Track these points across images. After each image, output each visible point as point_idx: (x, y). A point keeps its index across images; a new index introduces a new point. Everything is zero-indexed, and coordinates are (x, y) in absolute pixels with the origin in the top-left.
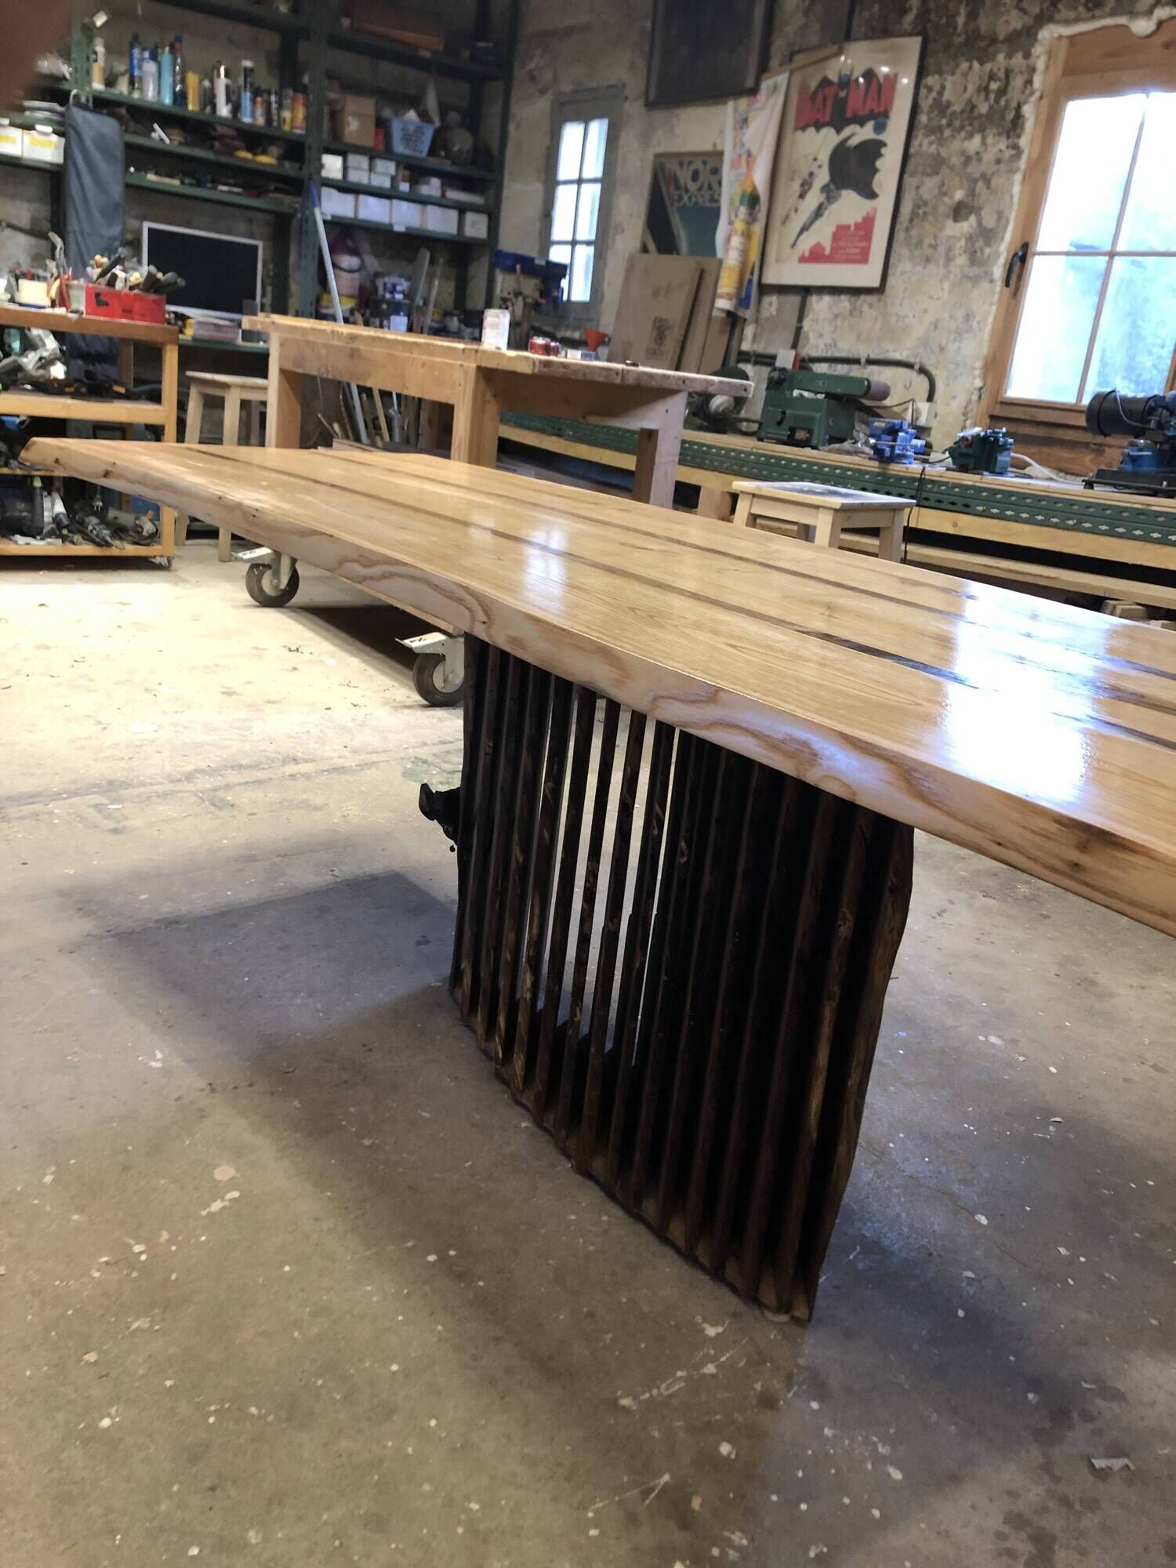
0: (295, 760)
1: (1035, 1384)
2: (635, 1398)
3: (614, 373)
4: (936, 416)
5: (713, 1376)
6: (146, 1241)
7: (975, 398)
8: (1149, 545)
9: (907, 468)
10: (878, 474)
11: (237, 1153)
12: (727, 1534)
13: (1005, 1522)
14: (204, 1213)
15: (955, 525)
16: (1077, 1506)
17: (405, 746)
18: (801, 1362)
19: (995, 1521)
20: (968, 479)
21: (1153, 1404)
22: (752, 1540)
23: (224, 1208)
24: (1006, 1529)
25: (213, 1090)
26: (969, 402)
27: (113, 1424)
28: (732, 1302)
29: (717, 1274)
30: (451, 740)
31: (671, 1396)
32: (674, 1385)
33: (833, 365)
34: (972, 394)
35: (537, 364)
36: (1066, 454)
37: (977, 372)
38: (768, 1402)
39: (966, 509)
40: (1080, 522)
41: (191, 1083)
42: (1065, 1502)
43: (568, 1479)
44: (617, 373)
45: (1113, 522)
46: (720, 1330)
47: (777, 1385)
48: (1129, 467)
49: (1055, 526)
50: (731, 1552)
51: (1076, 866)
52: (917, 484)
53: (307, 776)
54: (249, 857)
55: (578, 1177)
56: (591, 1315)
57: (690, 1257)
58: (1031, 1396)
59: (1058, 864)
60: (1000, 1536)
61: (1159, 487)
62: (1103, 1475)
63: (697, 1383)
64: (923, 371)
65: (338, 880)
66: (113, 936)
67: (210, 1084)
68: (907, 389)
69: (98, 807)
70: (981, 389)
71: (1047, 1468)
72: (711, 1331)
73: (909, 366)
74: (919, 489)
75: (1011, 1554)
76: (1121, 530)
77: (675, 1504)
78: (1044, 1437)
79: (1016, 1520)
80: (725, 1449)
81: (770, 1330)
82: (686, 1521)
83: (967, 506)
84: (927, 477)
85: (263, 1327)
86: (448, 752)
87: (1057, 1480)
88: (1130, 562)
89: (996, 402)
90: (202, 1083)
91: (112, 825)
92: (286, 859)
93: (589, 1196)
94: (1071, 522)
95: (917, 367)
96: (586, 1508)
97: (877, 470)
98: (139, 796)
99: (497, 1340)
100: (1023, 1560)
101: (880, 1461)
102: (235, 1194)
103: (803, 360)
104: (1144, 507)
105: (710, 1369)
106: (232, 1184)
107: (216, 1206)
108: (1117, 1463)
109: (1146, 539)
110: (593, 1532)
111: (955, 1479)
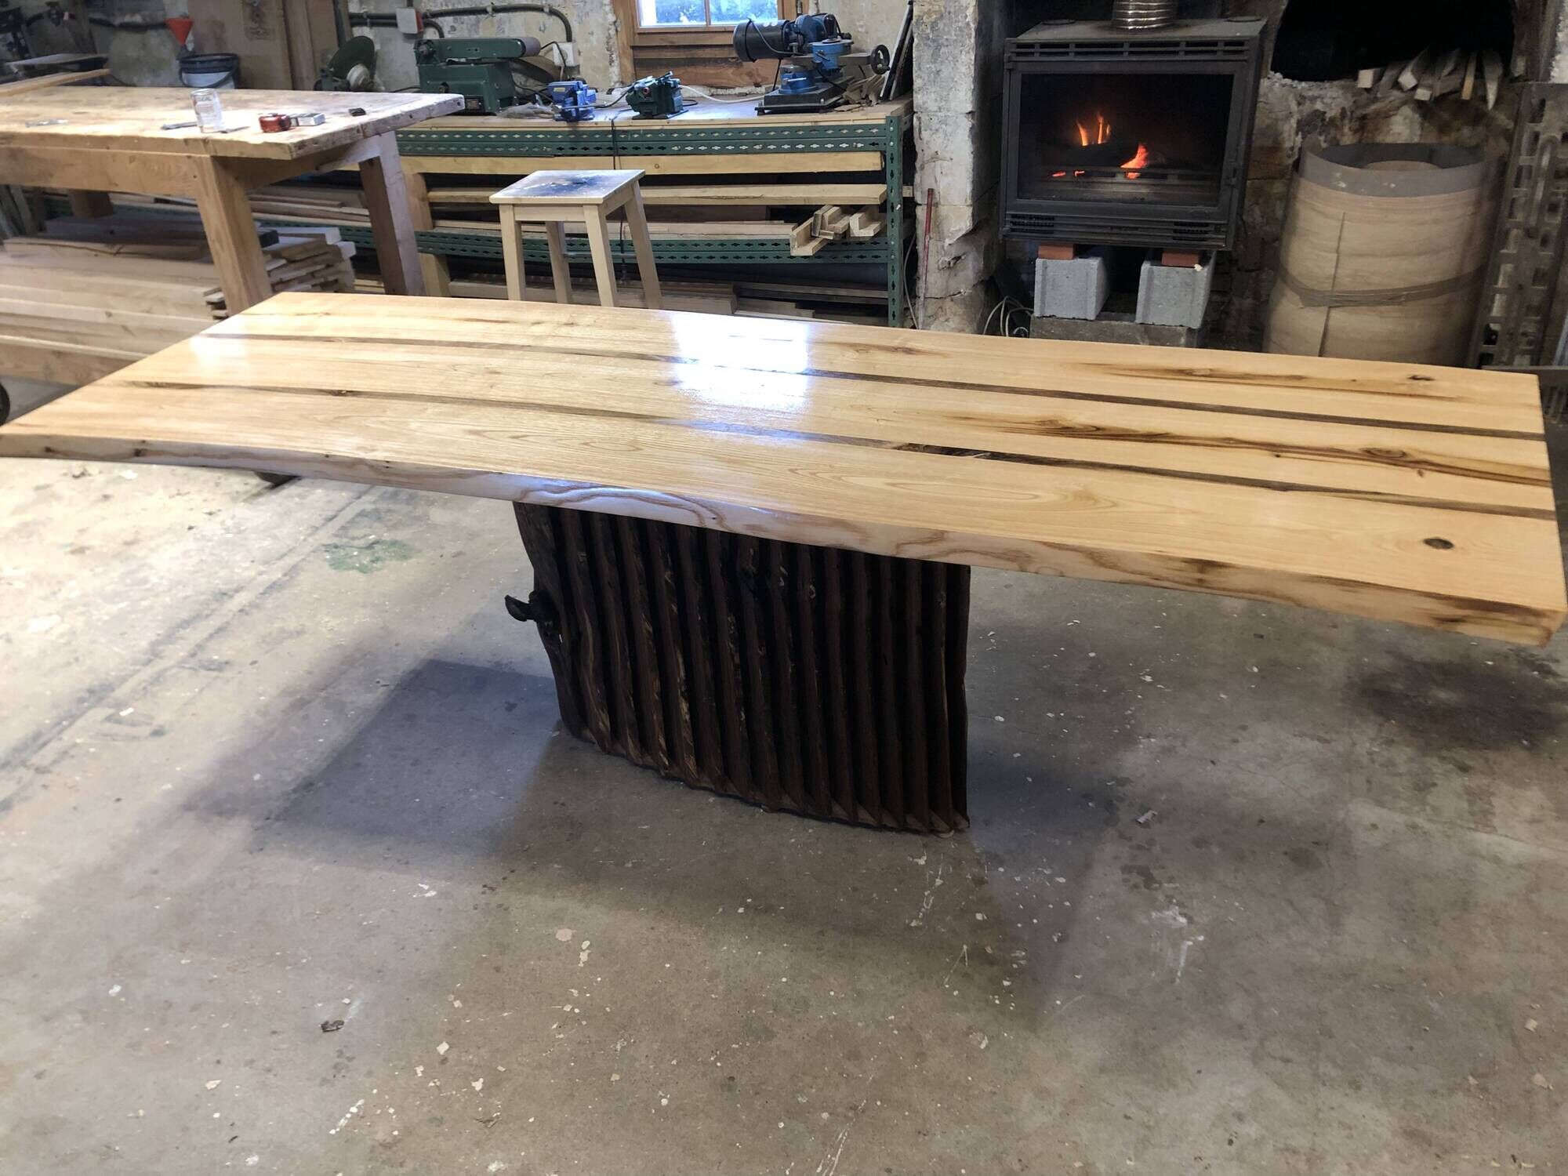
0: (224, 595)
1: (1088, 797)
2: (917, 918)
3: (355, 132)
4: (579, 53)
5: (942, 884)
6: (568, 1002)
7: (612, 32)
8: (826, 155)
9: (596, 123)
10: (570, 133)
11: (557, 918)
12: (1013, 955)
13: (1123, 873)
14: (581, 965)
15: (657, 166)
16: (1146, 846)
17: (302, 538)
18: (977, 851)
19: (1118, 876)
20: (656, 124)
21: (1143, 775)
22: (1026, 951)
23: (589, 955)
24: (1126, 876)
25: (492, 889)
26: (609, 37)
27: (669, 1100)
28: (918, 839)
29: (903, 828)
30: (333, 514)
31: (932, 906)
32: (929, 902)
33: (458, 17)
34: (609, 29)
35: (293, 149)
36: (710, 70)
37: (608, 8)
38: (980, 882)
39: (663, 151)
40: (765, 146)
41: (469, 893)
42: (1140, 847)
43: (922, 977)
44: (358, 131)
45: (795, 141)
46: (925, 858)
47: (976, 870)
48: (789, 91)
49: (746, 152)
50: (1022, 962)
51: (1201, 581)
52: (610, 136)
53: (254, 605)
54: (299, 703)
55: (775, 815)
56: (855, 889)
57: (882, 828)
58: (1090, 804)
59: (1190, 581)
60: (1125, 881)
61: (818, 104)
62: (1146, 825)
63: (938, 893)
64: (553, 12)
65: (392, 687)
66: (277, 819)
67: (485, 886)
68: (543, 32)
69: (109, 719)
70: (615, 22)
71: (1122, 836)
72: (922, 862)
73: (540, 9)
74: (614, 140)
75: (1136, 886)
76: (800, 146)
77: (978, 955)
78: (1111, 820)
79: (1127, 869)
80: (979, 917)
81: (949, 842)
82: (991, 961)
83: (663, 148)
84: (618, 128)
85: (691, 1004)
86: (343, 528)
87: (1129, 839)
88: (815, 170)
89: (634, 34)
90: (479, 889)
91: (148, 730)
92: (330, 690)
93: (790, 823)
94: (757, 147)
95: (547, 10)
96: (942, 985)
97: (567, 129)
98: (134, 691)
99: (822, 932)
100: (1142, 885)
101: (1050, 878)
102: (586, 944)
103: (425, 16)
104: (813, 124)
105: (939, 882)
106: (578, 939)
107: (584, 957)
108: (1149, 815)
109: (822, 150)
110: (956, 993)
111: (1088, 866)
